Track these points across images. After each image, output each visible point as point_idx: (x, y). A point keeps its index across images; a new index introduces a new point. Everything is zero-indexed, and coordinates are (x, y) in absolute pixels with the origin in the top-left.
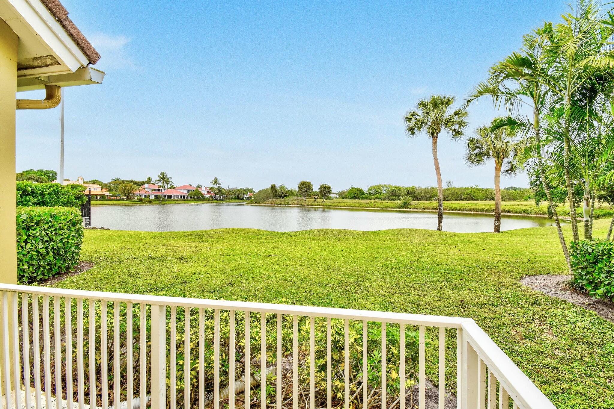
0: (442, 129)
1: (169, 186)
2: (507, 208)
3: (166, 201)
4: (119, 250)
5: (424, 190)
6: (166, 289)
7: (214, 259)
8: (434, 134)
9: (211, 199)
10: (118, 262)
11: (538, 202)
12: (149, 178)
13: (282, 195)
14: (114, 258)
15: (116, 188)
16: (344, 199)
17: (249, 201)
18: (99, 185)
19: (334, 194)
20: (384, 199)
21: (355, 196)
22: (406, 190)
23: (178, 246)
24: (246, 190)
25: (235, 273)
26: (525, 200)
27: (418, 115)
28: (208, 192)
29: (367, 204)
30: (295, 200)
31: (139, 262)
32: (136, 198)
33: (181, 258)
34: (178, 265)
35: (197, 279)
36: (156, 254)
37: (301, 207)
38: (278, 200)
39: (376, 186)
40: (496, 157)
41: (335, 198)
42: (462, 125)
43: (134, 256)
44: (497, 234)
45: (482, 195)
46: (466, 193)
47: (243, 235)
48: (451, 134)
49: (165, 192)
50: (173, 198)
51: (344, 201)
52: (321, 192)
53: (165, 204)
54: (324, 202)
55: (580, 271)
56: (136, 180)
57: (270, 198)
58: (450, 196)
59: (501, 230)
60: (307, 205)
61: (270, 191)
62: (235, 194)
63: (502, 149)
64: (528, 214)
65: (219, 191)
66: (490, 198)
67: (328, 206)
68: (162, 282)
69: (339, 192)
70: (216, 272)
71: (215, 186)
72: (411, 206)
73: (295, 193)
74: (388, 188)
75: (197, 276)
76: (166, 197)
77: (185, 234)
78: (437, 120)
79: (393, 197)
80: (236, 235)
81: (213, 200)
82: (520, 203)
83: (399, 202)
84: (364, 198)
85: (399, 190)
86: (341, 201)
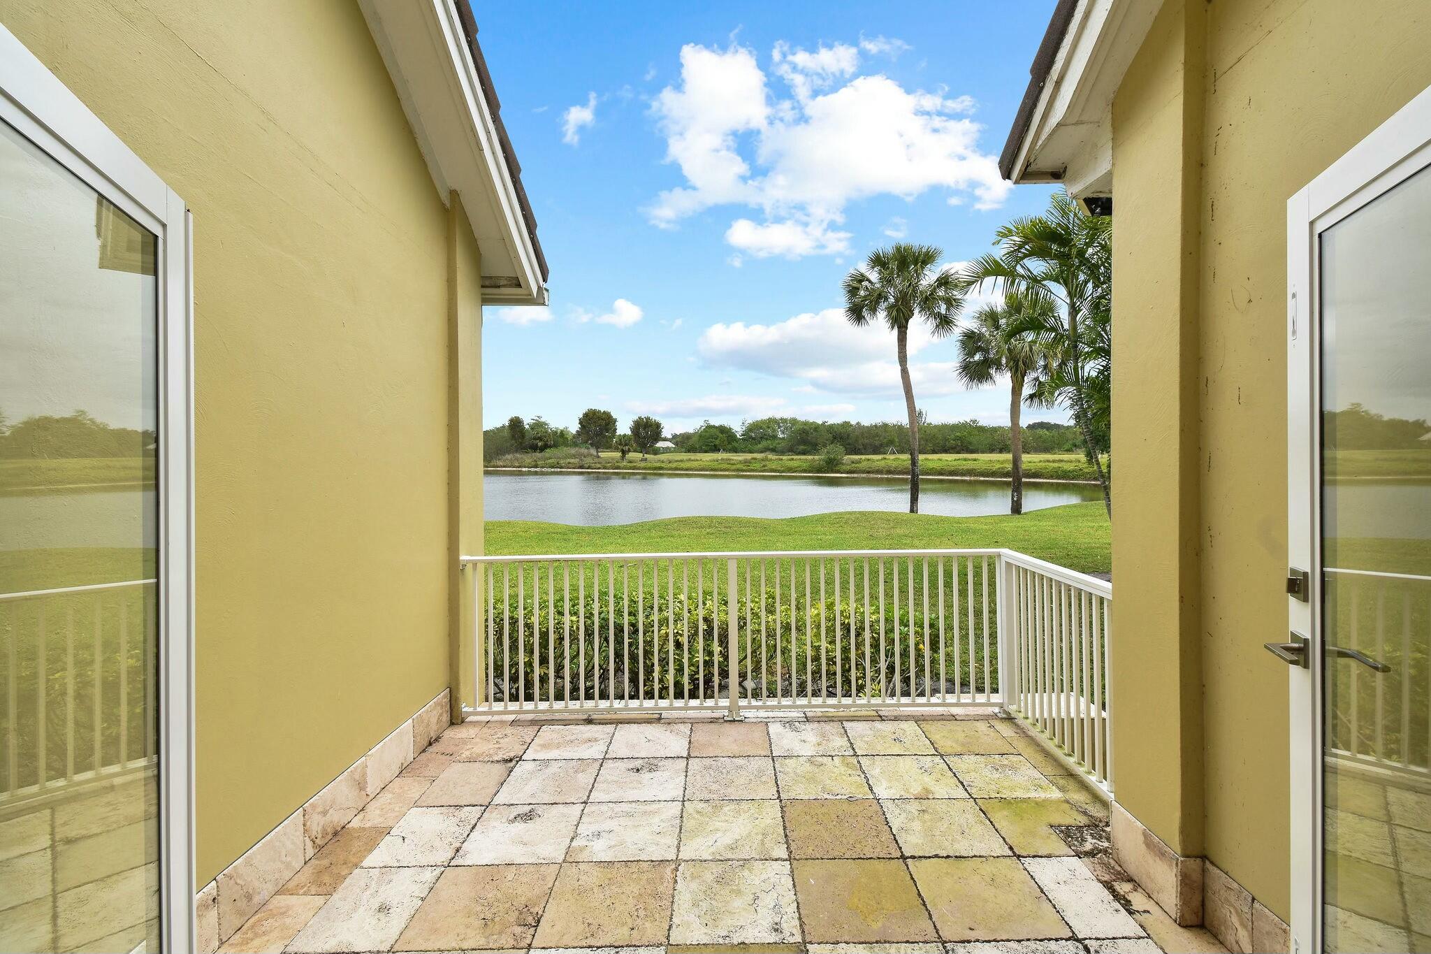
0: (916, 311)
2: (1032, 467)
5: (869, 429)
8: (900, 321)
13: (540, 444)
16: (689, 451)
19: (665, 439)
20: (783, 453)
21: (715, 446)
22: (831, 429)
26: (1067, 451)
27: (870, 282)
29: (746, 462)
30: (573, 456)
37: (589, 473)
38: (529, 456)
39: (763, 422)
40: (1013, 370)
41: (667, 450)
42: (952, 304)
44: (1018, 516)
45: (985, 439)
46: (953, 436)
48: (931, 324)
51: (693, 458)
52: (636, 434)
54: (646, 460)
57: (509, 451)
58: (922, 442)
59: (1023, 511)
60: (605, 468)
61: (506, 433)
63: (1023, 354)
64: (1073, 479)
66: (1000, 446)
67: (655, 468)
69: (675, 436)
72: (844, 467)
73: (572, 439)
74: (789, 425)
78: (906, 294)
79: (802, 447)
82: (1057, 457)
83: (819, 458)
84: (735, 451)
85: (815, 429)
86: (685, 456)
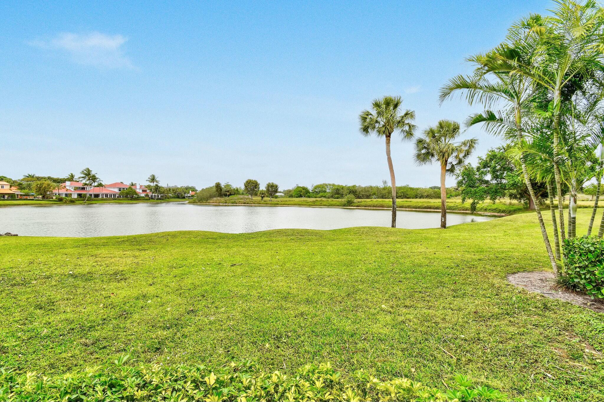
0: (395, 129)
1: (96, 184)
3: (93, 200)
4: (26, 265)
5: (365, 188)
6: (97, 328)
7: (162, 273)
8: (387, 133)
9: (147, 199)
10: (23, 284)
11: (464, 200)
12: (72, 174)
13: (228, 194)
14: (18, 279)
15: (29, 186)
16: (290, 197)
17: (191, 200)
18: (7, 182)
19: (280, 192)
20: (329, 198)
21: (301, 195)
22: (348, 188)
23: (111, 257)
24: (187, 188)
25: (195, 292)
27: (372, 115)
28: (144, 191)
29: (313, 201)
30: (241, 199)
31: (54, 283)
32: (54, 198)
33: (116, 274)
34: (113, 285)
35: (142, 307)
36: (80, 270)
37: (248, 205)
38: (223, 198)
39: (321, 185)
40: (441, 158)
41: (281, 197)
43: (48, 273)
44: (444, 229)
45: (413, 193)
46: (400, 192)
47: (193, 239)
48: (402, 135)
49: (91, 190)
50: (100, 197)
51: (291, 200)
52: (268, 190)
53: (91, 204)
54: (271, 200)
55: (578, 270)
56: (55, 176)
57: (215, 197)
58: (387, 194)
59: (447, 226)
60: (254, 204)
61: (215, 189)
62: (175, 193)
65: (157, 189)
66: (420, 196)
67: (276, 204)
68: (89, 315)
69: (284, 191)
70: (168, 293)
71: (152, 184)
72: (355, 204)
73: (241, 192)
74: (331, 187)
75: (141, 303)
76: (93, 196)
77: (119, 240)
78: (389, 120)
79: (336, 196)
80: (184, 239)
81: (149, 199)
83: (344, 200)
84: (309, 197)
85: (342, 188)
86: (288, 199)
